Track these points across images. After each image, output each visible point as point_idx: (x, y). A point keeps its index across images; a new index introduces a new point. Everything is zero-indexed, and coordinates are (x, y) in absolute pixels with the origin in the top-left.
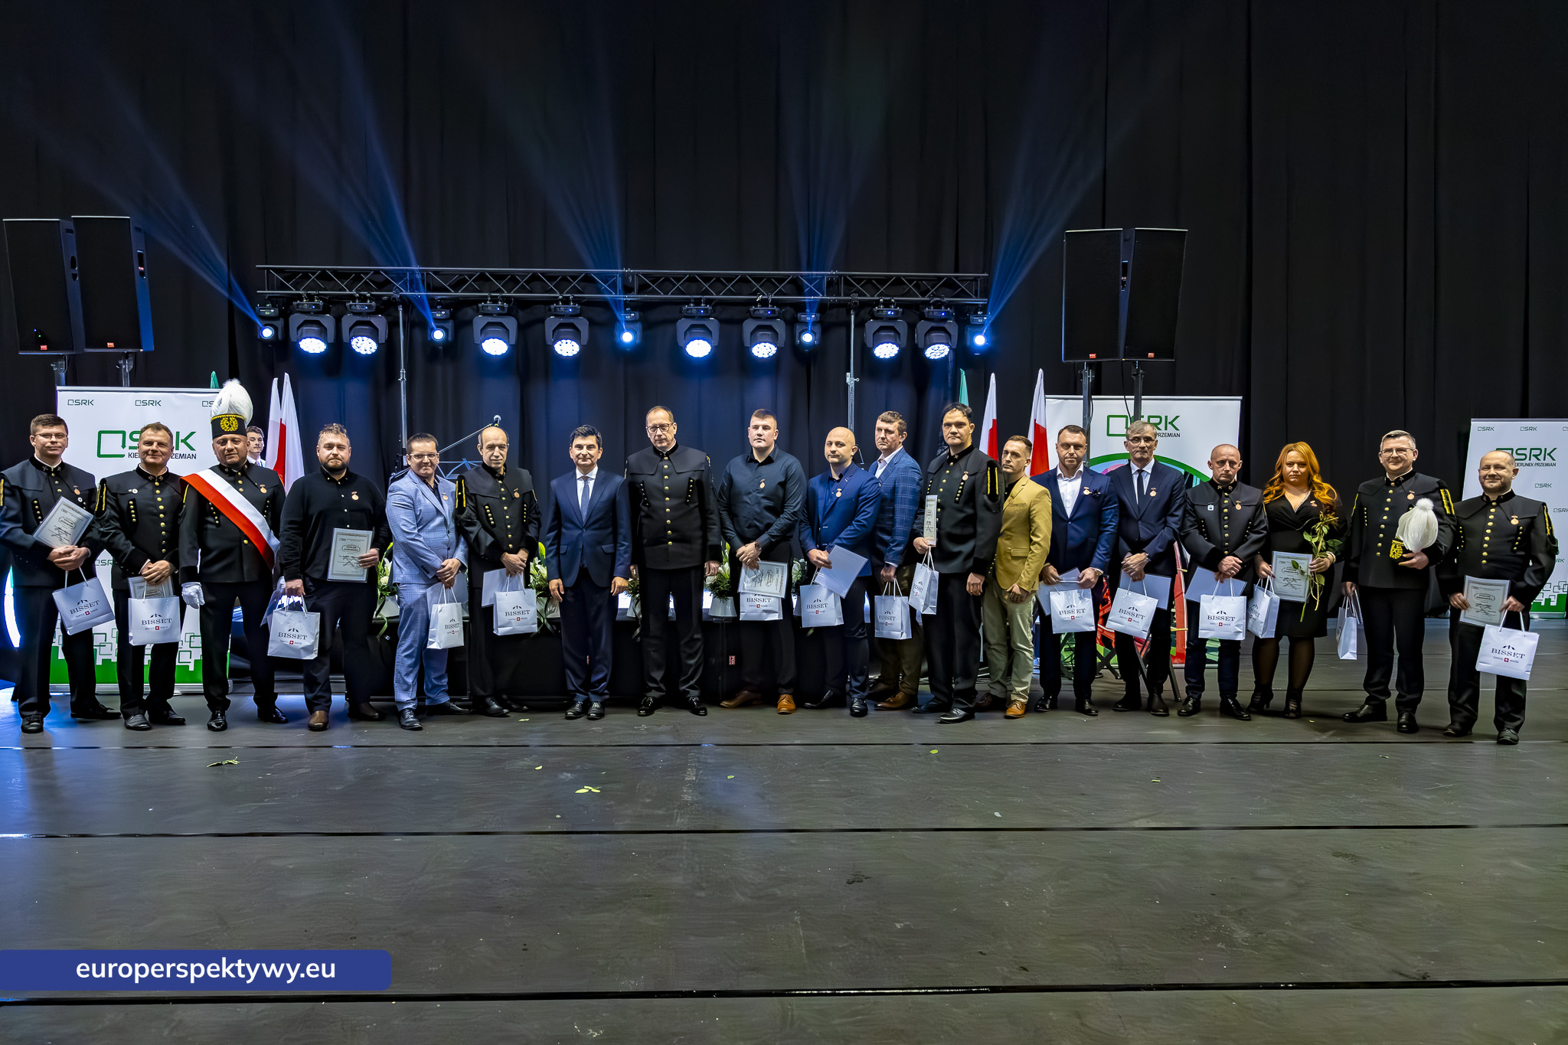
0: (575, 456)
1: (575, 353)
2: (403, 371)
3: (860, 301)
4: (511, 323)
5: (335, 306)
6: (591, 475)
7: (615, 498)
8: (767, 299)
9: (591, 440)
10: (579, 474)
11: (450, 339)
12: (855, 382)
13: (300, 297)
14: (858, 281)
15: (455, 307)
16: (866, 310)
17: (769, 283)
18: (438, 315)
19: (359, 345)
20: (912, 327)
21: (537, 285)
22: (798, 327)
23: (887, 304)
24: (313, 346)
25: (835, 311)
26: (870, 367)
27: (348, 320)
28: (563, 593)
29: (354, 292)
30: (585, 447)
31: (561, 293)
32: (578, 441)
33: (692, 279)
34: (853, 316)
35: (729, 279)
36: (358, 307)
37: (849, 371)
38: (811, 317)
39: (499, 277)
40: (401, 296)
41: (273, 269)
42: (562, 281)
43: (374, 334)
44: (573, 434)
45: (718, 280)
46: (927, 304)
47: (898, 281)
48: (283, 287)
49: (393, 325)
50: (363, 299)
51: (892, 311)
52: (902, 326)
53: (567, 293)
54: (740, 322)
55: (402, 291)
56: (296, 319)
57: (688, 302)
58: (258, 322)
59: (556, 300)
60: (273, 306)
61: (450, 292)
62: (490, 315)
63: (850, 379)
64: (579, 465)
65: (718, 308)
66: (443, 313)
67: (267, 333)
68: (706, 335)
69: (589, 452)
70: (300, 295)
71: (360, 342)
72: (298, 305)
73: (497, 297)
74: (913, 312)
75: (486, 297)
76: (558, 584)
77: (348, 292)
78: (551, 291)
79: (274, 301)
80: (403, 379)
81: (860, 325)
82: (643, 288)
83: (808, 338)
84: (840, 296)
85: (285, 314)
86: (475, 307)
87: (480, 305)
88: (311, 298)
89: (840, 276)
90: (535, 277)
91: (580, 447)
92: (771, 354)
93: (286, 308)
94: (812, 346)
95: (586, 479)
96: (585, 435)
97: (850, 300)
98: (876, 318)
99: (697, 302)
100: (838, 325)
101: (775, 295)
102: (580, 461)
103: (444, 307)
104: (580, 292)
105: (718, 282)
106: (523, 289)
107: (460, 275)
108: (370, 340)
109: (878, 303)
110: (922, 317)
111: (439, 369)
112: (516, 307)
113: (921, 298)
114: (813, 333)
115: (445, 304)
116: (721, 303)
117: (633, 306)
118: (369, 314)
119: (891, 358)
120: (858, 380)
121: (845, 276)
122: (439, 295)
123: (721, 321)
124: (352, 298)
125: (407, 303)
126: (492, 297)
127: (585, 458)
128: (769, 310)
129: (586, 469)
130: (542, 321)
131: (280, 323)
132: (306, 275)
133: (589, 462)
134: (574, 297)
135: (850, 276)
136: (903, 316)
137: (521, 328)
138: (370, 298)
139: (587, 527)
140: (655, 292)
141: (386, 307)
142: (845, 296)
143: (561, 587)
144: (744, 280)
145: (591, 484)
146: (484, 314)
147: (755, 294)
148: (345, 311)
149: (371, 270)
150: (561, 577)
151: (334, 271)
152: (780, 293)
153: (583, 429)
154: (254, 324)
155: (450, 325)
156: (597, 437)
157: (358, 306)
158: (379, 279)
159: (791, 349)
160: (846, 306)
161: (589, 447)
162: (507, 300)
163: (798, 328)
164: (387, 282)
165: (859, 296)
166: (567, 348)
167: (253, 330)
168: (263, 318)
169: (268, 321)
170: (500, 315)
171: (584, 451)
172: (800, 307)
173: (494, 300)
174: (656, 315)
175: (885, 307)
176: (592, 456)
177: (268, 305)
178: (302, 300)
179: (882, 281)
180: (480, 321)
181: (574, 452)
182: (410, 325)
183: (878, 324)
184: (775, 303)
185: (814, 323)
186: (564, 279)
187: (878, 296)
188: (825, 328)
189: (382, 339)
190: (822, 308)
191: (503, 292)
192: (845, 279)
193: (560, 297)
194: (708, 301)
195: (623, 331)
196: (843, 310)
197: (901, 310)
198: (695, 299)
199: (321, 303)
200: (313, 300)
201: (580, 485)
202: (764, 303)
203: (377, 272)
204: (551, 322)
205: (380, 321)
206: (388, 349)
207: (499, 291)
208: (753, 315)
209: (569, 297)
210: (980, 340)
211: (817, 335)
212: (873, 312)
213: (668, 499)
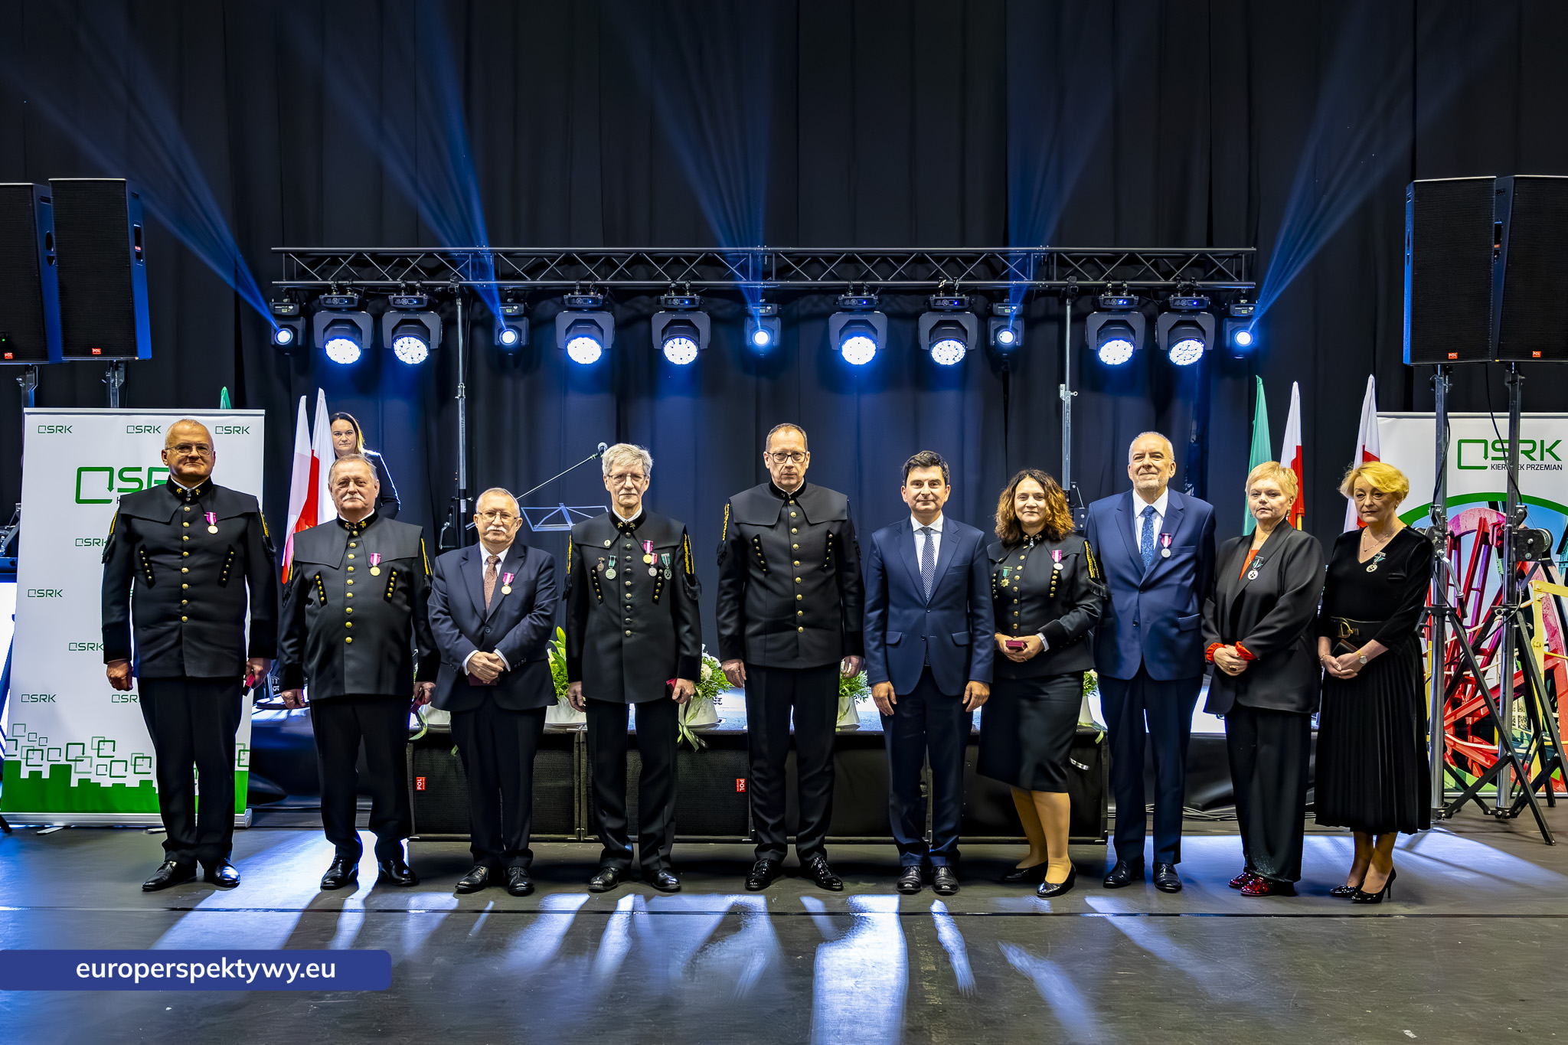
0: (911, 498)
1: (692, 359)
2: (461, 386)
3: (1081, 286)
4: (606, 320)
5: (374, 300)
6: (936, 525)
8: (953, 285)
9: (935, 473)
10: (916, 524)
11: (523, 343)
12: (1072, 396)
13: (328, 289)
14: (1076, 259)
15: (531, 298)
16: (1089, 299)
17: (956, 264)
18: (509, 311)
19: (404, 350)
20: (1151, 323)
21: (641, 269)
22: (993, 322)
23: (1117, 291)
24: (343, 352)
25: (1042, 300)
26: (1092, 374)
27: (390, 319)
28: (895, 703)
29: (398, 281)
30: (926, 484)
31: (674, 279)
32: (916, 474)
33: (850, 259)
34: (1068, 308)
35: (900, 259)
36: (405, 302)
37: (1064, 382)
38: (1012, 309)
39: (591, 259)
40: (461, 286)
41: (293, 252)
42: (675, 264)
43: (424, 335)
44: (906, 464)
45: (884, 260)
46: (1172, 290)
47: (1132, 260)
48: (303, 274)
49: (448, 324)
50: (411, 290)
51: (1124, 300)
52: (1137, 320)
53: (681, 279)
54: (916, 316)
55: (462, 280)
56: (322, 319)
57: (844, 290)
58: (275, 324)
59: (666, 289)
60: (292, 302)
61: (525, 279)
62: (579, 310)
63: (1065, 393)
64: (917, 511)
65: (886, 298)
66: (516, 308)
67: (284, 337)
69: (934, 491)
70: (329, 286)
71: (406, 345)
72: (326, 299)
73: (588, 285)
74: (1153, 302)
75: (574, 285)
76: (889, 691)
77: (391, 282)
78: (660, 277)
79: (292, 294)
80: (462, 397)
81: (1079, 318)
82: (783, 272)
83: (1007, 338)
84: (1052, 279)
85: (307, 313)
86: (558, 300)
87: (566, 297)
88: (342, 290)
89: (1051, 253)
90: (638, 259)
91: (919, 483)
92: (958, 360)
93: (308, 303)
94: (1014, 350)
95: (926, 531)
96: (925, 465)
97: (1066, 286)
98: (1101, 310)
99: (858, 291)
100: (1047, 318)
101: (963, 279)
102: (920, 506)
103: (517, 301)
104: (696, 278)
105: (886, 263)
106: (622, 275)
107: (537, 257)
108: (419, 342)
109: (1103, 289)
110: (1166, 307)
111: (508, 383)
112: (615, 298)
113: (1163, 282)
114: (1014, 330)
115: (517, 296)
116: (887, 290)
117: (770, 296)
118: (419, 310)
119: (1123, 364)
120: (1075, 394)
121: (1058, 253)
122: (510, 284)
123: (890, 316)
124: (397, 289)
125: (471, 296)
126: (581, 285)
127: (926, 500)
128: (956, 300)
129: (926, 517)
130: (648, 318)
131: (300, 324)
132: (335, 261)
133: (932, 506)
134: (691, 285)
135: (1066, 253)
136: (1140, 307)
137: (619, 327)
138: (420, 290)
139: (931, 605)
140: (798, 276)
141: (440, 301)
142: (1058, 279)
143: (893, 694)
144: (921, 259)
145: (936, 539)
146: (570, 309)
147: (935, 277)
148: (388, 306)
149: (422, 252)
150: (890, 679)
151: (373, 255)
152: (970, 277)
153: (923, 455)
154: (270, 325)
155: (523, 324)
156: (944, 469)
157: (404, 300)
158: (430, 264)
159: (985, 352)
160: (1060, 295)
161: (933, 483)
162: (600, 289)
163: (994, 324)
164: (442, 267)
165: (1078, 280)
166: (681, 352)
167: (264, 332)
168: (279, 317)
169: (286, 321)
170: (591, 310)
171: (926, 489)
172: (1001, 295)
173: (584, 290)
174: (803, 306)
175: (1113, 295)
176: (937, 497)
177: (285, 300)
178: (330, 293)
179: (1109, 260)
180: (565, 319)
181: (910, 493)
182: (471, 325)
183: (1106, 317)
184: (963, 289)
185: (1017, 317)
186: (677, 261)
187: (1105, 279)
188: (1029, 322)
189: (435, 344)
190: (1030, 297)
191: (596, 279)
192: (1060, 257)
193: (673, 285)
194: (872, 289)
195: (756, 329)
196: (1053, 301)
197: (1136, 298)
198: (854, 286)
199: (356, 296)
200: (345, 293)
201: (920, 540)
202: (949, 290)
203: (429, 255)
204: (660, 320)
205: (432, 321)
206: (441, 359)
207: (590, 277)
208: (933, 306)
209: (684, 285)
210: (1244, 339)
211: (1020, 333)
212: (1098, 301)
213: (797, 562)
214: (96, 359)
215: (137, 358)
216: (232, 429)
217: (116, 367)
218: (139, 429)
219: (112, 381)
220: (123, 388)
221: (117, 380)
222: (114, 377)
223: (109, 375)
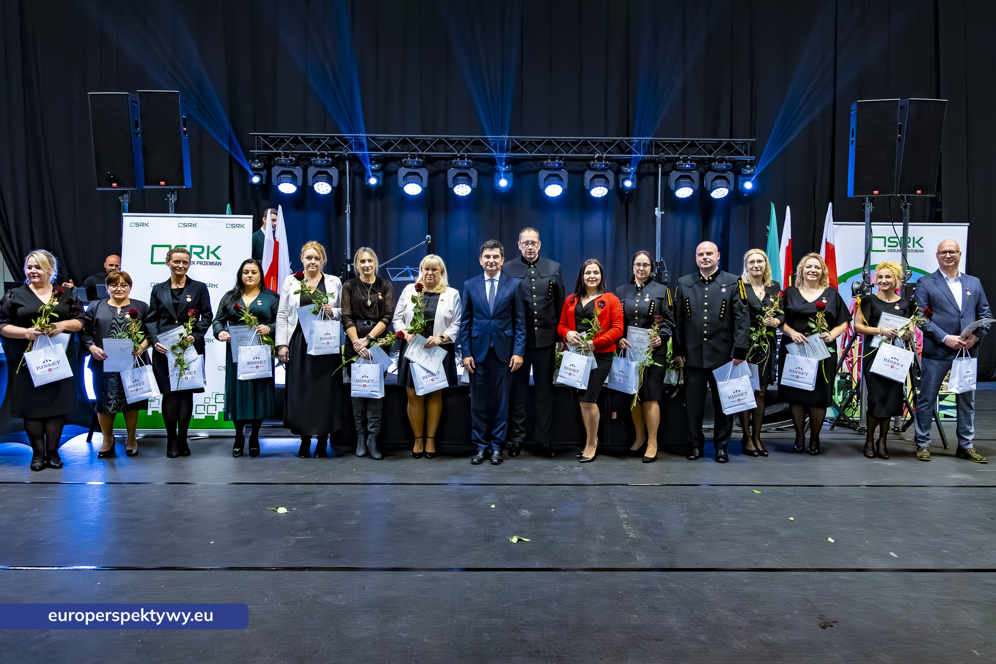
0: (484, 264)
1: (468, 193)
2: (348, 206)
3: (666, 157)
4: (424, 173)
5: (304, 161)
6: (496, 277)
7: (515, 295)
8: (602, 157)
9: (497, 251)
10: (487, 277)
11: (380, 184)
12: (661, 214)
13: (279, 155)
14: (664, 144)
15: (384, 161)
16: (671, 165)
17: (604, 146)
18: (373, 167)
19: (319, 188)
20: (702, 177)
21: (441, 146)
22: (621, 176)
23: (685, 160)
24: (287, 188)
25: (646, 165)
26: (672, 204)
27: (312, 171)
28: (474, 367)
29: (316, 151)
30: (492, 257)
31: (459, 152)
32: (487, 252)
33: (549, 143)
34: (660, 169)
35: (574, 143)
36: (319, 162)
37: (657, 207)
38: (632, 169)
39: (416, 141)
40: (348, 154)
41: (261, 135)
42: (459, 144)
43: (329, 180)
44: (482, 247)
45: (566, 143)
46: (713, 160)
47: (693, 145)
48: (266, 147)
49: (342, 174)
50: (323, 156)
51: (689, 165)
52: (695, 175)
53: (463, 152)
54: (583, 172)
55: (349, 151)
56: (276, 170)
57: (546, 158)
58: (251, 172)
59: (455, 157)
60: (260, 161)
61: (382, 151)
62: (410, 167)
63: (658, 212)
64: (487, 270)
65: (567, 163)
66: (376, 166)
67: (256, 180)
68: (559, 181)
69: (495, 260)
70: (280, 153)
71: (320, 185)
72: (278, 160)
73: (415, 154)
74: (704, 166)
75: (407, 154)
76: (471, 361)
77: (312, 151)
78: (451, 150)
79: (260, 157)
80: (348, 211)
81: (666, 174)
82: (515, 148)
83: (628, 184)
84: (652, 154)
85: (268, 167)
86: (399, 162)
87: (403, 160)
88: (286, 155)
89: (651, 141)
90: (440, 142)
91: (488, 257)
92: (603, 195)
93: (269, 162)
94: (631, 190)
95: (492, 280)
96: (492, 247)
97: (659, 158)
98: (677, 170)
99: (553, 159)
100: (649, 174)
101: (607, 154)
102: (488, 267)
103: (377, 162)
104: (469, 151)
105: (567, 145)
106: (431, 150)
107: (388, 140)
108: (327, 184)
109: (678, 159)
110: (710, 169)
111: (372, 205)
112: (429, 161)
113: (708, 156)
114: (632, 180)
115: (377, 160)
116: (567, 159)
117: (509, 161)
118: (327, 166)
119: (687, 198)
120: (663, 213)
121: (656, 141)
122: (374, 154)
123: (569, 172)
124: (315, 155)
125: (354, 159)
126: (411, 154)
127: (491, 265)
128: (604, 164)
129: (492, 274)
130: (445, 172)
131: (264, 173)
132: (282, 141)
133: (494, 268)
134: (468, 155)
135: (659, 140)
136: (697, 169)
137: (430, 176)
138: (327, 156)
139: (494, 317)
140: (522, 151)
141: (338, 162)
142: (655, 154)
143: (473, 362)
144: (585, 143)
145: (496, 284)
146: (405, 167)
147: (592, 152)
148: (311, 164)
149: (328, 136)
150: (472, 355)
151: (303, 137)
152: (610, 153)
153: (490, 243)
154: (247, 172)
155: (380, 174)
156: (501, 250)
157: (319, 161)
158: (332, 142)
159: (617, 191)
160: (655, 162)
161: (495, 257)
162: (420, 156)
163: (621, 177)
164: (338, 144)
165: (665, 155)
166: (462, 190)
167: (246, 177)
168: (253, 169)
169: (257, 172)
170: (416, 167)
171: (491, 260)
172: (626, 162)
173: (413, 157)
174: (526, 167)
175: (683, 162)
176: (496, 264)
177: (256, 161)
178: (280, 157)
179: (681, 145)
180: (402, 171)
181: (483, 261)
182: (354, 174)
183: (679, 174)
184: (607, 159)
185: (634, 173)
186: (460, 142)
187: (679, 154)
188: (639, 177)
189: (335, 183)
190: (642, 163)
191: (419, 151)
192: (656, 143)
193: (458, 155)
194: (560, 158)
195: (501, 178)
196: (652, 165)
197: (695, 164)
198: (551, 156)
199: (294, 159)
200: (288, 157)
201: (488, 285)
202: (600, 159)
203: (332, 138)
204: (452, 173)
205: (334, 172)
206: (338, 192)
207: (415, 150)
208: (592, 167)
209: (464, 155)
210: (748, 185)
211: (635, 182)
212: (676, 166)
213: (534, 296)
214: (162, 187)
215: (184, 187)
216: (235, 225)
217: (173, 192)
218: (185, 225)
219: (170, 199)
220: (176, 203)
221: (173, 199)
222: (171, 197)
223: (169, 196)
